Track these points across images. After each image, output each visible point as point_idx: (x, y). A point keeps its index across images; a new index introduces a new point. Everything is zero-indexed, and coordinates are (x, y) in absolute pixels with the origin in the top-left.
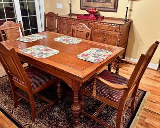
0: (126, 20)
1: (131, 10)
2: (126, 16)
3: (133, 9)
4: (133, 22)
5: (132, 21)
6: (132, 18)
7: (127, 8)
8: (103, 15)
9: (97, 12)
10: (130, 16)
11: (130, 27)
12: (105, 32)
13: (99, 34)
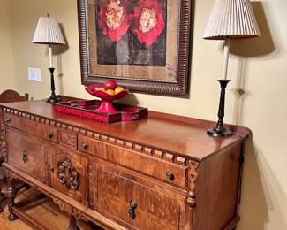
0: (221, 130)
1: (241, 92)
2: (221, 114)
3: (249, 87)
4: (256, 139)
5: (249, 135)
6: (247, 123)
7: (224, 84)
8: (144, 106)
9: (122, 95)
10: (239, 113)
11: (242, 160)
12: (134, 178)
13: (114, 182)
